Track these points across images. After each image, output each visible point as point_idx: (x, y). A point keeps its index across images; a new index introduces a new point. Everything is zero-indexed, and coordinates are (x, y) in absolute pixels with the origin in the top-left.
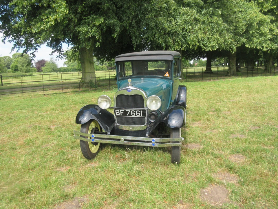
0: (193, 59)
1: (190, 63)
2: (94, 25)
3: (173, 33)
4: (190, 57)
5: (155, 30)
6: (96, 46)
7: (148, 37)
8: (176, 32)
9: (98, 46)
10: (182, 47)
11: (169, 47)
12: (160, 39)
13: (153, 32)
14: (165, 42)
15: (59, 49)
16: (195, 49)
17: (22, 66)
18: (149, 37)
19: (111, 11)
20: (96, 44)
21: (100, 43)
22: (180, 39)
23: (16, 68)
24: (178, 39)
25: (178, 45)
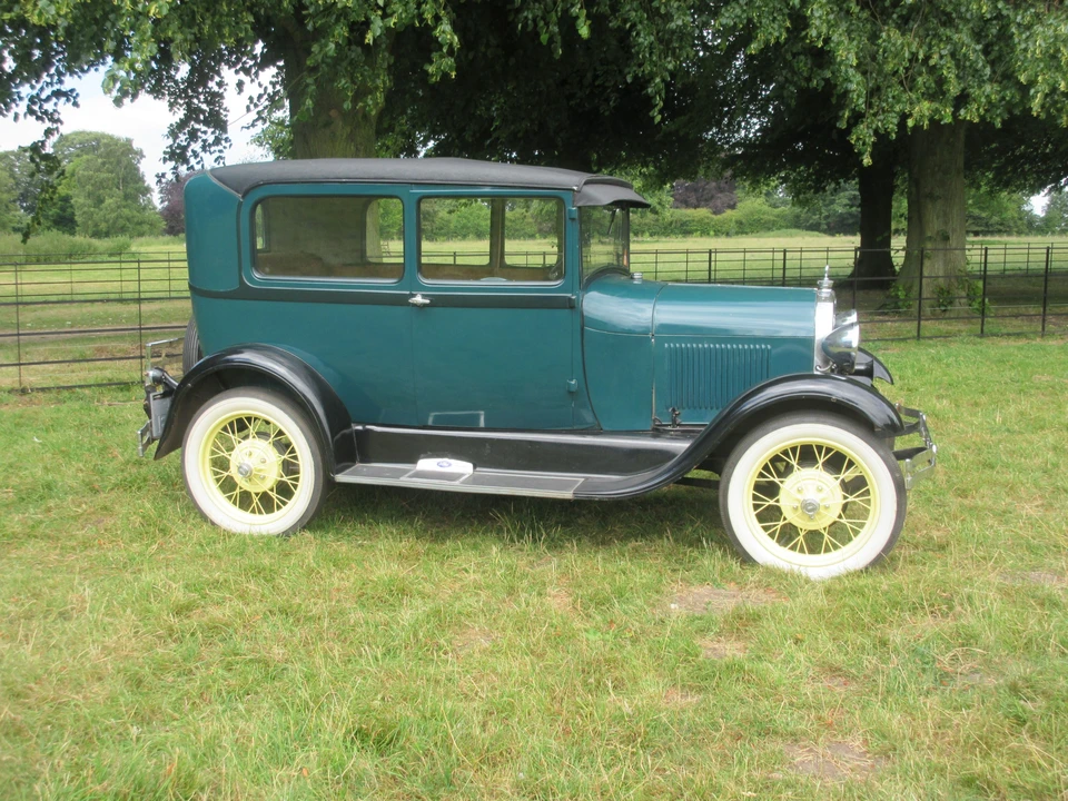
0: (1043, 186)
1: (1026, 208)
4: (1024, 175)
7: (750, 20)
8: (931, 2)
10: (962, 100)
15: (204, 106)
17: (89, 202)
22: (953, 55)
23: (63, 209)
24: (940, 56)
25: (937, 93)
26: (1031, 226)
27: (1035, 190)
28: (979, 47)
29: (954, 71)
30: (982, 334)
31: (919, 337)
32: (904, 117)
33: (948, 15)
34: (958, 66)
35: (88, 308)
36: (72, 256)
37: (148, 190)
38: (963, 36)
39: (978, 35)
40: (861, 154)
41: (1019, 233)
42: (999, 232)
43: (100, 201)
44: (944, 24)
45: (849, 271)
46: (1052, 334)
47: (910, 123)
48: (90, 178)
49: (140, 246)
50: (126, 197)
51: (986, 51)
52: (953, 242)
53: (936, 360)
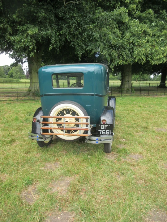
1: (150, 77)
2: (28, 35)
3: (119, 47)
5: (99, 42)
6: (30, 56)
8: (122, 46)
9: (32, 56)
11: (114, 61)
12: (103, 51)
13: (97, 44)
14: (110, 55)
16: (143, 64)
17: (15, 73)
18: (92, 49)
19: (48, 21)
20: (30, 54)
21: (34, 53)
22: (126, 54)
23: (11, 74)
24: (123, 54)
25: (123, 59)
26: (151, 80)
27: (151, 74)
28: (129, 52)
29: (126, 56)
30: (131, 96)
31: (121, 96)
32: (118, 63)
33: (125, 48)
34: (126, 55)
35: (6, 89)
36: (11, 81)
37: (24, 72)
38: (127, 51)
39: (129, 51)
40: (112, 69)
41: (149, 81)
42: (146, 80)
43: (17, 73)
44: (124, 49)
45: (120, 86)
46: (141, 96)
47: (119, 64)
48: (15, 70)
49: (22, 80)
50: (21, 73)
51: (130, 53)
52: (130, 82)
53: (120, 99)
